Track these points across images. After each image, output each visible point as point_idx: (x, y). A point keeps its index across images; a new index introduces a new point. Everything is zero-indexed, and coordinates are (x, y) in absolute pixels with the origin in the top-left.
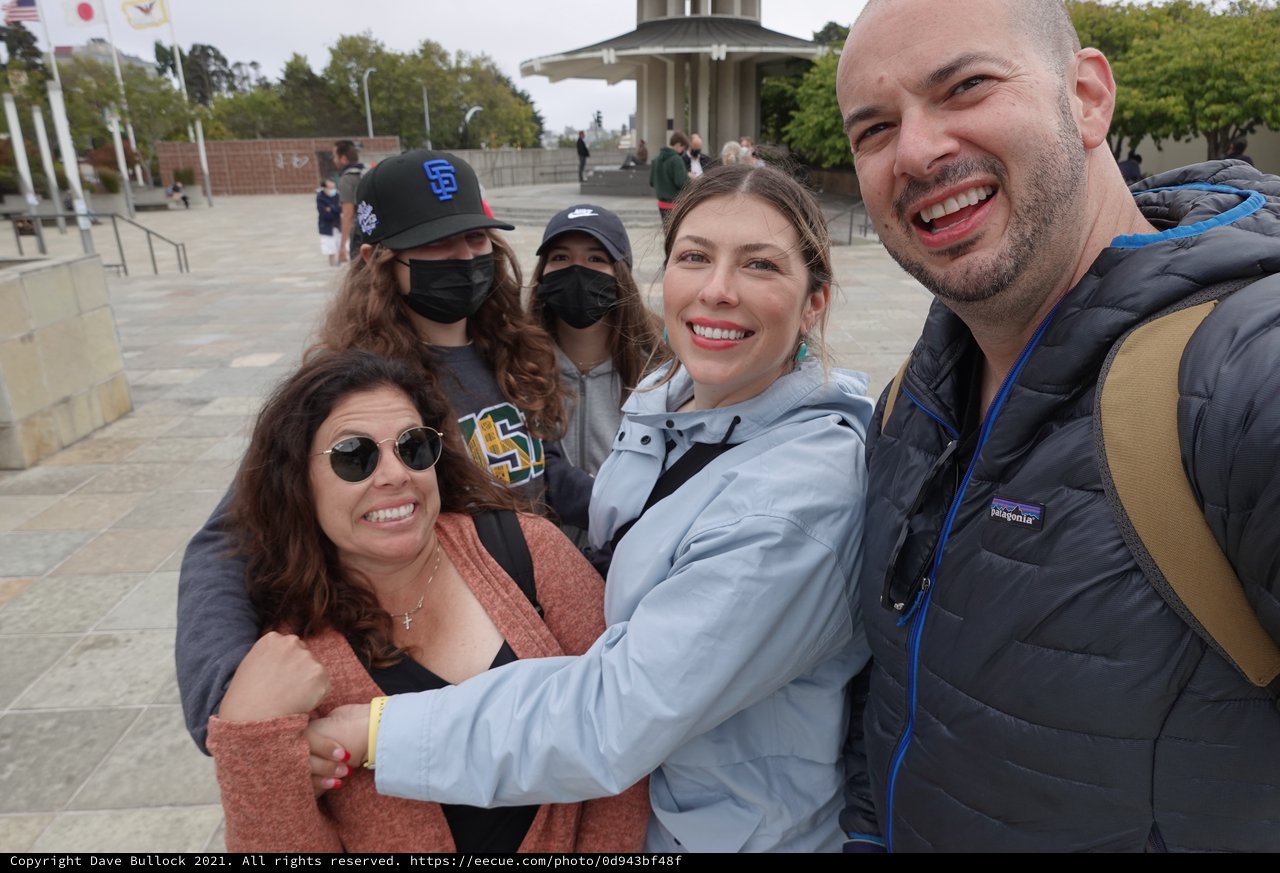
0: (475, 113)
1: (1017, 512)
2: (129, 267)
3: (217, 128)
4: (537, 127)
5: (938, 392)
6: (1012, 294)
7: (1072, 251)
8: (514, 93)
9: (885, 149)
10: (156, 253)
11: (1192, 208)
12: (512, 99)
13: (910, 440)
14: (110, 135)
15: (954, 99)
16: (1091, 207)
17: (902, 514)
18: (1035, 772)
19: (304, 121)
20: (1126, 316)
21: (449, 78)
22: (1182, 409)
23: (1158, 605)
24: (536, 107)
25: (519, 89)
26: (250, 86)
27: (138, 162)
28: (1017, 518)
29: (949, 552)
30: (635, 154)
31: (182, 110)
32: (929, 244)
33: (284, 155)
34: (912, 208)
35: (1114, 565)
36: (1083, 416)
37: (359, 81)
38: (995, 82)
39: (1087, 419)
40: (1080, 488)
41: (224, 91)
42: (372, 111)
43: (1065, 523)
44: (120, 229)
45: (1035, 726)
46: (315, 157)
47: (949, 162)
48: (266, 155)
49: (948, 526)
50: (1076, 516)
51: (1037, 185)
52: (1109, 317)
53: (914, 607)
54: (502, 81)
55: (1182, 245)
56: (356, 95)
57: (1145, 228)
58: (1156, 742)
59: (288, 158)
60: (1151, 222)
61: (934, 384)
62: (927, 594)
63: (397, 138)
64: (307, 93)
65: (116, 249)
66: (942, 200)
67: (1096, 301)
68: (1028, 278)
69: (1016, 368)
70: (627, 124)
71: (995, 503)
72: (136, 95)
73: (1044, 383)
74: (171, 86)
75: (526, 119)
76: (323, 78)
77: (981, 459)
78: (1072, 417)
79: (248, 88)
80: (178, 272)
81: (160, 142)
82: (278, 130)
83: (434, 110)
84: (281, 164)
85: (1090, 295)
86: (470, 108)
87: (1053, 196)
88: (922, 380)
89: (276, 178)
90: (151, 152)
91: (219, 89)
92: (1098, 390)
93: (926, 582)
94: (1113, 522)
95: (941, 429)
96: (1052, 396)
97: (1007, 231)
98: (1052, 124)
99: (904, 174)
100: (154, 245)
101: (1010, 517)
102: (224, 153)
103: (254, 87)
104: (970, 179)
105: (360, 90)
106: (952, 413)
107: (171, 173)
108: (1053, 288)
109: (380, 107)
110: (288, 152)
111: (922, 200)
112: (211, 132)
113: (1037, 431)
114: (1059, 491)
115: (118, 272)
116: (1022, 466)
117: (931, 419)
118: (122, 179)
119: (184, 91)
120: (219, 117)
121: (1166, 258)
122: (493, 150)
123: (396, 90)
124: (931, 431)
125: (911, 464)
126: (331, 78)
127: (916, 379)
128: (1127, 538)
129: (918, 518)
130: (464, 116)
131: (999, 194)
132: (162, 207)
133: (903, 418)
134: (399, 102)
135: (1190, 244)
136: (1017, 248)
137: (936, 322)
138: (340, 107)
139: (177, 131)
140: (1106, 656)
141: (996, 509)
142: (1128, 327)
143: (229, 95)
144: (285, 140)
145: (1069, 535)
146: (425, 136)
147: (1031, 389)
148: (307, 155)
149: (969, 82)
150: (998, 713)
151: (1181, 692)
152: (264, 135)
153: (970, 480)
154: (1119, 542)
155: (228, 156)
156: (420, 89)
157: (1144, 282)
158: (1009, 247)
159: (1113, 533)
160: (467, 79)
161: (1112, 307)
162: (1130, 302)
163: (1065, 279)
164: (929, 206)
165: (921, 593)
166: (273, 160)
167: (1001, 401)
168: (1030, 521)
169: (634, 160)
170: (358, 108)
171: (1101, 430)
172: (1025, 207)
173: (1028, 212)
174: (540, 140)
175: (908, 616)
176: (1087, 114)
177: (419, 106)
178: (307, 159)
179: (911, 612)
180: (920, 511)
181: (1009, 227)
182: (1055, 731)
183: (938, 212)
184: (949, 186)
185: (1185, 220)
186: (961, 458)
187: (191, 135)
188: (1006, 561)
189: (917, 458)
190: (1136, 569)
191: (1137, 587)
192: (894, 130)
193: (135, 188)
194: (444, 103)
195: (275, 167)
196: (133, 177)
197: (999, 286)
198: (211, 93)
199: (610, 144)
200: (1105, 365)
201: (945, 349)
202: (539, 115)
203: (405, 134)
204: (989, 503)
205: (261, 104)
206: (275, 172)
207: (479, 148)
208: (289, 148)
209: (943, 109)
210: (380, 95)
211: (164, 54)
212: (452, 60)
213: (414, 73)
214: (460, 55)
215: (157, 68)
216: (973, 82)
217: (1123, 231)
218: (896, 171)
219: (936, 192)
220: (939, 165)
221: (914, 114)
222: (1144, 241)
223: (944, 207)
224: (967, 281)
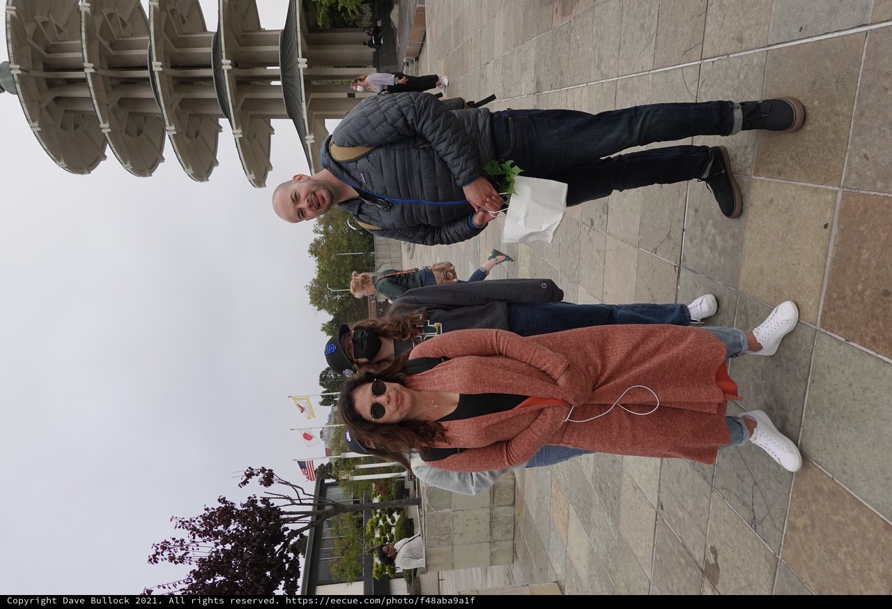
0: (351, 224)
21: (330, 239)
37: (335, 294)
56: (343, 296)
76: (335, 315)
83: (350, 250)
86: (348, 228)
105: (341, 293)
123: (339, 272)
126: (334, 310)
130: (353, 232)
134: (347, 271)
138: (351, 306)
146: (367, 255)
156: (338, 257)
160: (330, 228)
177: (348, 258)
194: (345, 243)
198: (347, 378)
210: (344, 282)
211: (327, 401)
212: (318, 236)
213: (329, 260)
214: (316, 231)
215: (335, 406)
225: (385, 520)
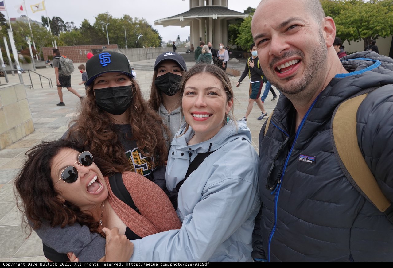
0: (141, 36)
1: (307, 159)
2: (33, 86)
3: (61, 42)
4: (160, 41)
5: (282, 122)
7: (323, 79)
8: (153, 30)
9: (266, 47)
10: (42, 82)
11: (359, 65)
12: (152, 32)
13: (274, 137)
14: (28, 45)
15: (288, 32)
16: (329, 66)
17: (272, 160)
18: (314, 239)
19: (88, 40)
20: (340, 99)
21: (132, 26)
22: (358, 127)
23: (351, 187)
24: (160, 35)
25: (154, 29)
26: (71, 29)
27: (37, 53)
28: (308, 161)
29: (287, 171)
30: (190, 48)
31: (50, 37)
32: (280, 77)
33: (82, 51)
34: (275, 65)
35: (337, 175)
36: (327, 129)
37: (105, 27)
38: (300, 27)
39: (328, 130)
40: (327, 151)
41: (63, 31)
42: (109, 37)
43: (322, 162)
44: (30, 74)
45: (314, 225)
46: (92, 51)
47: (286, 51)
48: (77, 51)
49: (286, 163)
50: (326, 160)
51: (313, 58)
52: (334, 99)
53: (276, 189)
54: (149, 27)
55: (356, 77)
56: (104, 31)
57: (345, 72)
58: (351, 229)
59: (83, 51)
60: (347, 70)
61: (281, 120)
62: (280, 185)
63: (117, 45)
64: (89, 31)
65: (30, 80)
66: (284, 63)
67: (331, 94)
69: (307, 114)
70: (188, 39)
71: (301, 156)
72: (36, 33)
73: (315, 119)
74: (47, 30)
75: (157, 38)
76: (93, 27)
77: (296, 143)
78: (324, 130)
79: (70, 30)
80: (49, 87)
81: (43, 47)
82: (80, 43)
83: (128, 36)
84: (81, 53)
85: (329, 92)
86: (139, 35)
87: (318, 62)
88: (277, 118)
89: (79, 58)
90: (41, 50)
91: (62, 31)
92: (332, 121)
93: (280, 181)
94: (337, 162)
95: (283, 134)
96: (317, 123)
97: (304, 73)
98: (317, 39)
99: (272, 55)
100: (41, 79)
101: (305, 161)
102: (63, 50)
103: (72, 30)
104: (293, 57)
105: (105, 31)
106: (287, 129)
107: (47, 57)
108: (317, 90)
109: (111, 35)
110: (83, 49)
111: (278, 63)
112: (59, 44)
113: (313, 134)
114: (320, 153)
115: (31, 88)
116: (309, 145)
117: (280, 131)
118: (32, 59)
119: (51, 31)
120: (62, 39)
121: (351, 81)
122: (146, 48)
123: (116, 30)
124: (280, 134)
125: (274, 145)
126: (96, 27)
127: (275, 118)
128: (341, 167)
129: (277, 161)
130: (137, 38)
131: (302, 61)
132: (44, 67)
133: (272, 131)
134: (117, 34)
135: (359, 76)
137: (281, 101)
138: (99, 36)
139: (49, 44)
140: (335, 203)
141: (301, 158)
142: (341, 102)
143: (65, 32)
144: (82, 46)
145: (323, 166)
146: (126, 44)
147: (311, 121)
148: (89, 50)
149: (292, 27)
150: (302, 221)
151: (358, 213)
152: (76, 44)
153: (293, 149)
154: (338, 168)
155: (64, 51)
156: (124, 29)
157: (345, 88)
159: (337, 165)
160: (138, 26)
161: (335, 96)
162: (341, 94)
163: (321, 87)
164: (280, 65)
165: (278, 184)
166: (79, 52)
167: (302, 125)
168: (311, 162)
169: (190, 50)
170: (105, 35)
171: (333, 134)
173: (311, 67)
174: (161, 45)
175: (274, 191)
176: (327, 37)
177: (123, 35)
178: (89, 51)
179: (275, 190)
180: (277, 159)
182: (320, 226)
183: (283, 67)
184: (286, 59)
185: (357, 69)
186: (290, 143)
187: (53, 45)
188: (304, 174)
189: (276, 143)
190: (344, 176)
191: (344, 182)
192: (269, 41)
193: (36, 61)
194: (131, 33)
195: (79, 54)
196: (35, 58)
197: (302, 89)
198: (59, 32)
199: (183, 45)
200: (333, 114)
201: (284, 109)
202: (160, 37)
203: (119, 43)
204: (298, 156)
205: (75, 35)
206: (79, 56)
207: (142, 47)
208: (83, 48)
209: (284, 35)
210: (111, 32)
211: (44, 20)
212: (133, 20)
213: (122, 25)
214: (136, 19)
215: (42, 24)
216: (294, 27)
217: (338, 73)
218: (270, 54)
219: (283, 61)
220: (283, 52)
221: (275, 36)
222: (345, 76)
223: (284, 65)
224: (292, 88)
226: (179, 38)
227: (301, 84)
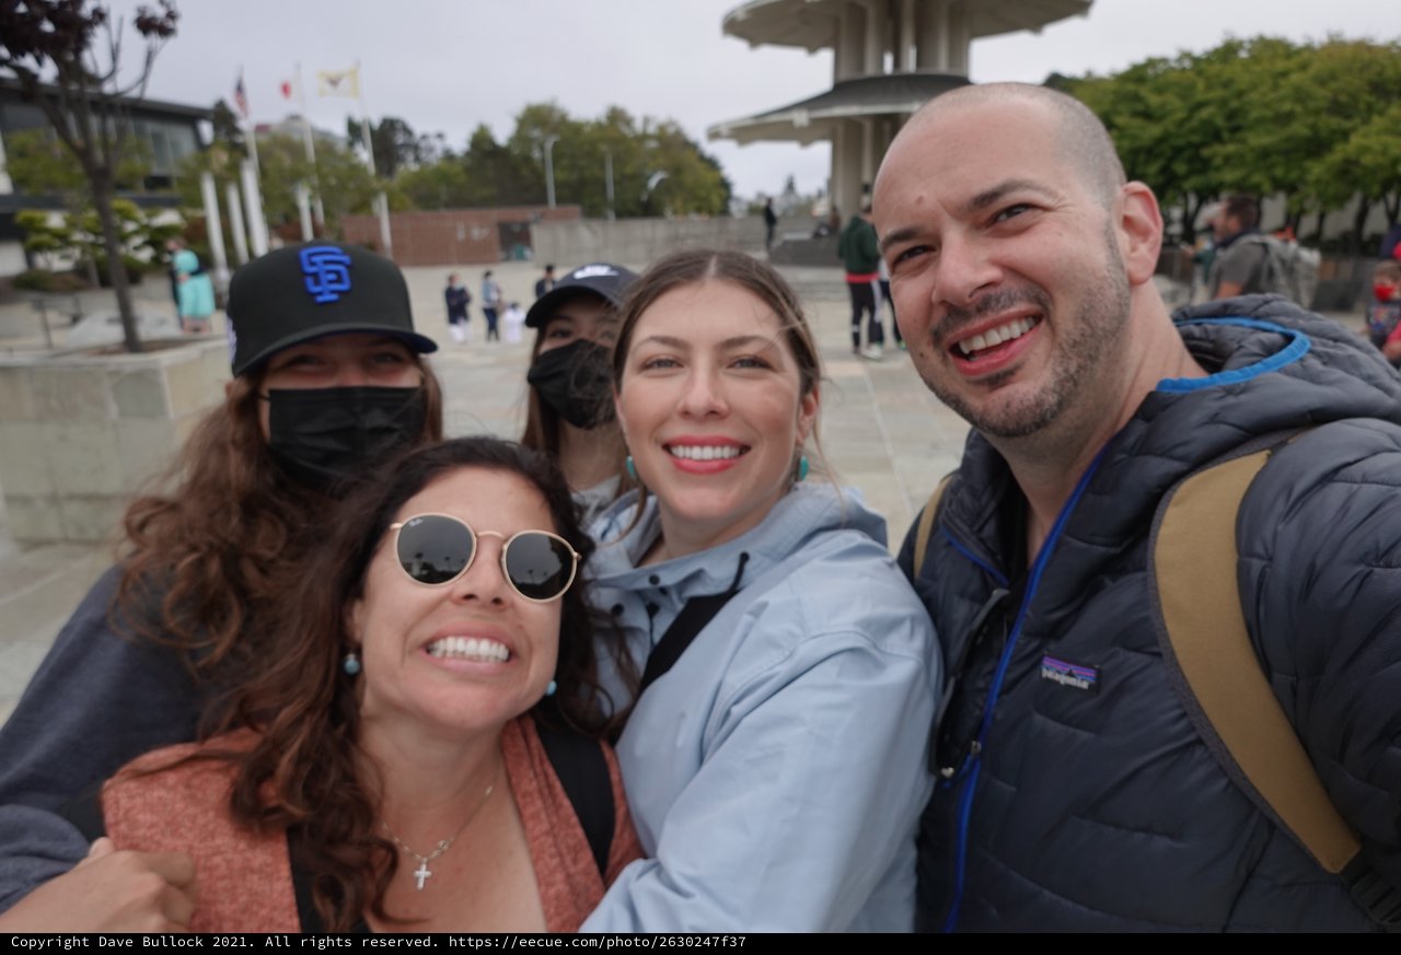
0: (660, 180)
1: (1070, 674)
3: (402, 200)
4: (723, 192)
5: (982, 535)
6: (1055, 432)
7: (1117, 392)
8: (702, 158)
9: (923, 275)
11: (1237, 349)
12: (699, 165)
14: (299, 211)
15: (998, 226)
16: (1135, 349)
19: (485, 191)
20: (1177, 466)
21: (634, 144)
22: (1242, 571)
23: (1223, 782)
24: (726, 172)
25: (707, 154)
26: (436, 157)
28: (1071, 681)
30: (827, 221)
31: (369, 183)
32: (966, 372)
33: (464, 227)
34: (950, 337)
35: (1175, 737)
36: (1135, 571)
38: (1039, 212)
39: (1137, 576)
40: (1137, 650)
41: (410, 163)
42: (554, 179)
43: (1122, 689)
46: (495, 228)
47: (992, 291)
48: (446, 228)
50: (1133, 681)
51: (1083, 319)
52: (1158, 467)
55: (1230, 391)
56: (538, 163)
57: (1192, 371)
59: (468, 229)
60: (1200, 364)
62: (976, 759)
63: (579, 207)
64: (490, 164)
66: (983, 331)
67: (1144, 448)
68: (1071, 415)
69: (1061, 515)
70: (823, 188)
71: (1046, 661)
72: (326, 170)
73: (1094, 534)
74: (360, 160)
75: (714, 185)
76: (506, 148)
77: (1029, 613)
78: (1124, 571)
79: (433, 160)
81: (346, 215)
82: (460, 201)
83: (618, 178)
84: (461, 235)
85: (1138, 441)
86: (655, 174)
87: (1100, 333)
88: (963, 521)
89: (456, 250)
90: (338, 225)
91: (405, 162)
92: (1151, 543)
93: (976, 745)
94: (1173, 689)
95: (988, 576)
96: (1102, 549)
97: (1049, 365)
98: (1099, 257)
99: (943, 302)
101: (1062, 679)
102: (408, 228)
103: (439, 159)
104: (1013, 310)
106: (999, 558)
108: (1096, 430)
109: (562, 176)
110: (468, 223)
111: (962, 329)
112: (395, 205)
113: (1086, 587)
114: (1114, 653)
116: (1073, 624)
117: (975, 564)
119: (372, 164)
120: (404, 190)
121: (1212, 406)
122: (678, 218)
123: (578, 157)
124: (976, 577)
125: (955, 617)
126: (515, 147)
128: (1189, 709)
130: (648, 183)
131: (1043, 324)
134: (582, 169)
135: (1238, 390)
136: (1061, 383)
138: (522, 177)
139: (362, 205)
140: (1170, 836)
141: (1047, 668)
142: (1178, 477)
143: (414, 167)
144: (468, 212)
145: (1128, 702)
146: (608, 205)
147: (1079, 539)
148: (486, 226)
149: (1012, 210)
150: (1055, 897)
151: (1249, 875)
152: (446, 206)
153: (1018, 636)
154: (1177, 712)
155: (411, 230)
156: (604, 156)
157: (1193, 429)
158: (1053, 381)
159: (1174, 702)
160: (653, 144)
161: (1161, 456)
162: (1180, 451)
163: (1108, 421)
164: (969, 337)
165: (969, 758)
166: (454, 233)
167: (1048, 552)
168: (1084, 685)
169: (826, 228)
172: (1071, 342)
173: (1074, 346)
174: (728, 206)
176: (1134, 249)
177: (603, 173)
178: (487, 231)
181: (1052, 361)
183: (979, 343)
184: (991, 316)
185: (1231, 364)
186: (1008, 609)
187: (375, 209)
188: (1060, 727)
190: (1199, 742)
191: (1200, 763)
192: (933, 254)
194: (629, 170)
195: (455, 239)
197: (1042, 422)
198: (397, 166)
199: (805, 208)
200: (1156, 519)
201: (987, 487)
202: (728, 180)
203: (585, 203)
204: (1039, 663)
205: (446, 175)
206: (454, 244)
207: (663, 216)
208: (471, 220)
209: (988, 236)
210: (563, 163)
211: (354, 129)
212: (638, 126)
213: (598, 141)
214: (647, 120)
215: (347, 143)
216: (1016, 210)
217: (1171, 375)
218: (934, 298)
219: (978, 322)
220: (979, 294)
221: (954, 238)
222: (1191, 385)
223: (985, 338)
224: (1007, 414)
225: (136, 233)
226: (790, 186)
227: (1039, 404)
